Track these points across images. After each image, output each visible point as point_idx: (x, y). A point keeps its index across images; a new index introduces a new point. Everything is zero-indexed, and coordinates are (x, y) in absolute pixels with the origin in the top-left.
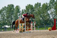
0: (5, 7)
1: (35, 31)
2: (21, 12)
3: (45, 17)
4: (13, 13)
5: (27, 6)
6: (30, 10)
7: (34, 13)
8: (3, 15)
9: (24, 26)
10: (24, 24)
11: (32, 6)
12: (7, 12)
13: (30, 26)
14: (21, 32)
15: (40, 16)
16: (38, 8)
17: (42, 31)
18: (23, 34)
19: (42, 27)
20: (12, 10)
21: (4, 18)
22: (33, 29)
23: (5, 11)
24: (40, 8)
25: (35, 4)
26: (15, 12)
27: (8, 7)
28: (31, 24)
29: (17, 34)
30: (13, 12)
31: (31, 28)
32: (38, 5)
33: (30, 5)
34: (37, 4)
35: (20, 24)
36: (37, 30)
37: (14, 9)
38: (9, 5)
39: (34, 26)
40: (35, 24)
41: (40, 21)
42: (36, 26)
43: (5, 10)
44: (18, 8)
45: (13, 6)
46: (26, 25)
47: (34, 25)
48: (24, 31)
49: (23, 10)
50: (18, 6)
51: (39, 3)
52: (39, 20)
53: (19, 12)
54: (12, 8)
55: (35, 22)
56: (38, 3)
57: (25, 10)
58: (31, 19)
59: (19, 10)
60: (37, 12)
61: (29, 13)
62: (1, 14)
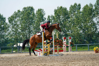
0: (19, 11)
2: (46, 20)
3: (87, 29)
4: (32, 22)
5: (57, 9)
6: (61, 17)
8: (15, 25)
9: (52, 44)
11: (66, 9)
12: (22, 20)
13: (61, 45)
14: (46, 54)
15: (80, 27)
16: (76, 12)
17: (82, 53)
18: (49, 58)
19: (83, 46)
20: (31, 16)
21: (17, 30)
22: (67, 49)
23: (18, 18)
24: (80, 12)
25: (71, 6)
26: (36, 20)
27: (23, 12)
28: (64, 41)
29: (39, 58)
30: (33, 19)
31: (64, 48)
32: (76, 7)
33: (62, 7)
34: (74, 6)
36: (73, 51)
37: (34, 14)
38: (25, 8)
39: (69, 45)
40: (71, 41)
41: (80, 35)
42: (72, 44)
43: (19, 16)
44: (41, 13)
45: (32, 9)
46: (55, 42)
47: (69, 43)
48: (51, 52)
49: (49, 16)
50: (41, 10)
51: (78, 4)
52: (78, 33)
53: (43, 20)
54: (30, 14)
55: (70, 38)
56: (75, 4)
57: (53, 17)
58: (64, 32)
59: (43, 16)
60: (74, 20)
61: (61, 22)
62: (12, 24)
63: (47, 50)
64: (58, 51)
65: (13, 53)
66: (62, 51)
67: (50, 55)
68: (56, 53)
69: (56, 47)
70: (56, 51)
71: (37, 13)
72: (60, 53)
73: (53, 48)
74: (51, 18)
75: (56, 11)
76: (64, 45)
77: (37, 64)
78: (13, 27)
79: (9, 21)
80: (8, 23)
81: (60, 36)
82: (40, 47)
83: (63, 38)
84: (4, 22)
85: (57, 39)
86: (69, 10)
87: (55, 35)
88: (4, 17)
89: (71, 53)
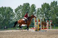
0: (21, 6)
1: (51, 30)
2: (37, 11)
4: (29, 12)
5: (43, 4)
6: (46, 9)
7: (51, 11)
9: (40, 24)
10: (39, 23)
11: (48, 4)
12: (22, 10)
13: (45, 25)
14: (36, 30)
15: (57, 15)
16: (54, 6)
18: (38, 33)
20: (28, 8)
21: (19, 16)
22: (49, 28)
23: (20, 10)
24: (57, 6)
25: (52, 2)
26: (31, 10)
27: (23, 6)
28: (47, 23)
29: (33, 32)
30: (29, 10)
31: (47, 27)
33: (46, 3)
34: (53, 2)
35: (36, 23)
36: (53, 29)
38: (24, 4)
39: (50, 25)
40: (51, 23)
42: (52, 24)
44: (33, 7)
45: (28, 4)
46: (42, 23)
47: (50, 24)
48: (39, 29)
49: (38, 9)
50: (34, 5)
51: (55, 1)
53: (35, 11)
54: (27, 7)
55: (51, 21)
56: (54, 1)
57: (41, 9)
58: (47, 18)
59: (35, 8)
60: (53, 11)
61: (45, 12)
62: (17, 13)
63: (37, 28)
64: (44, 28)
65: (17, 29)
66: (46, 28)
67: (39, 31)
68: (43, 30)
69: (42, 26)
70: (42, 29)
71: (31, 7)
72: (45, 30)
73: (41, 27)
74: (39, 10)
75: (42, 6)
76: (47, 25)
77: (32, 36)
78: (17, 15)
79: (15, 11)
80: (15, 12)
81: (45, 20)
82: (33, 26)
83: (47, 21)
84: (12, 12)
85: (43, 22)
86: (50, 5)
87: (42, 20)
88: (12, 9)
89: (52, 30)
